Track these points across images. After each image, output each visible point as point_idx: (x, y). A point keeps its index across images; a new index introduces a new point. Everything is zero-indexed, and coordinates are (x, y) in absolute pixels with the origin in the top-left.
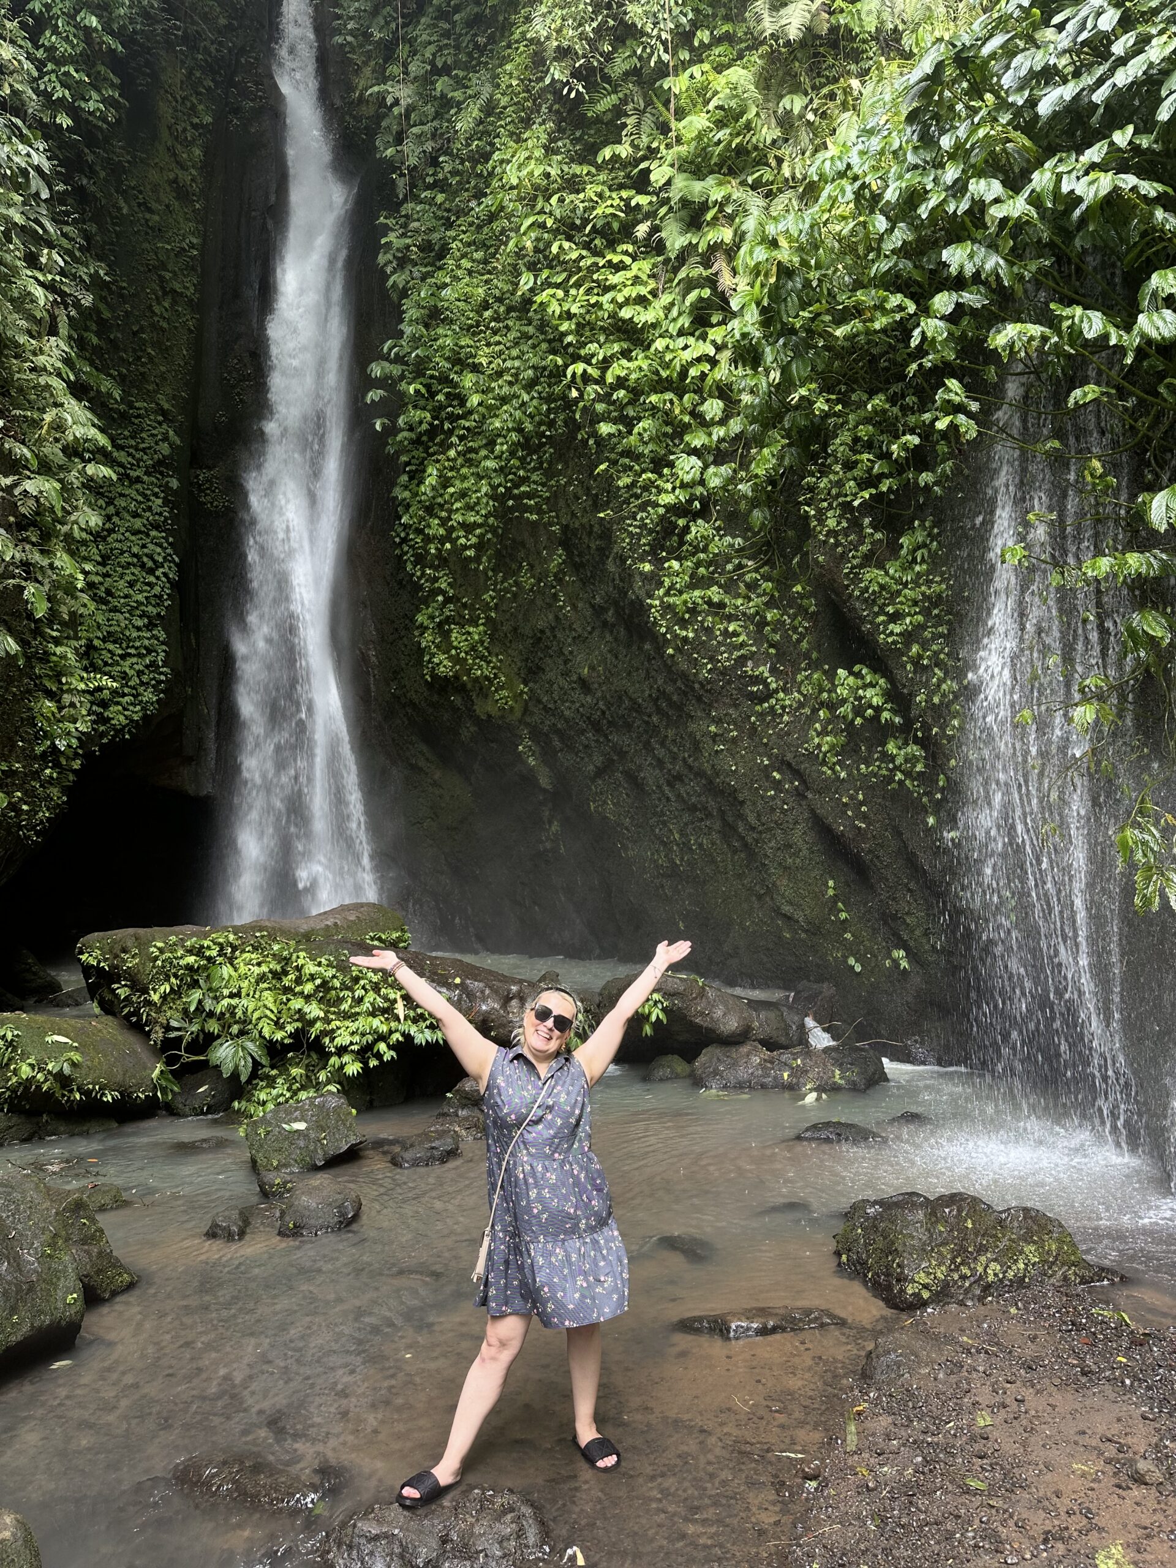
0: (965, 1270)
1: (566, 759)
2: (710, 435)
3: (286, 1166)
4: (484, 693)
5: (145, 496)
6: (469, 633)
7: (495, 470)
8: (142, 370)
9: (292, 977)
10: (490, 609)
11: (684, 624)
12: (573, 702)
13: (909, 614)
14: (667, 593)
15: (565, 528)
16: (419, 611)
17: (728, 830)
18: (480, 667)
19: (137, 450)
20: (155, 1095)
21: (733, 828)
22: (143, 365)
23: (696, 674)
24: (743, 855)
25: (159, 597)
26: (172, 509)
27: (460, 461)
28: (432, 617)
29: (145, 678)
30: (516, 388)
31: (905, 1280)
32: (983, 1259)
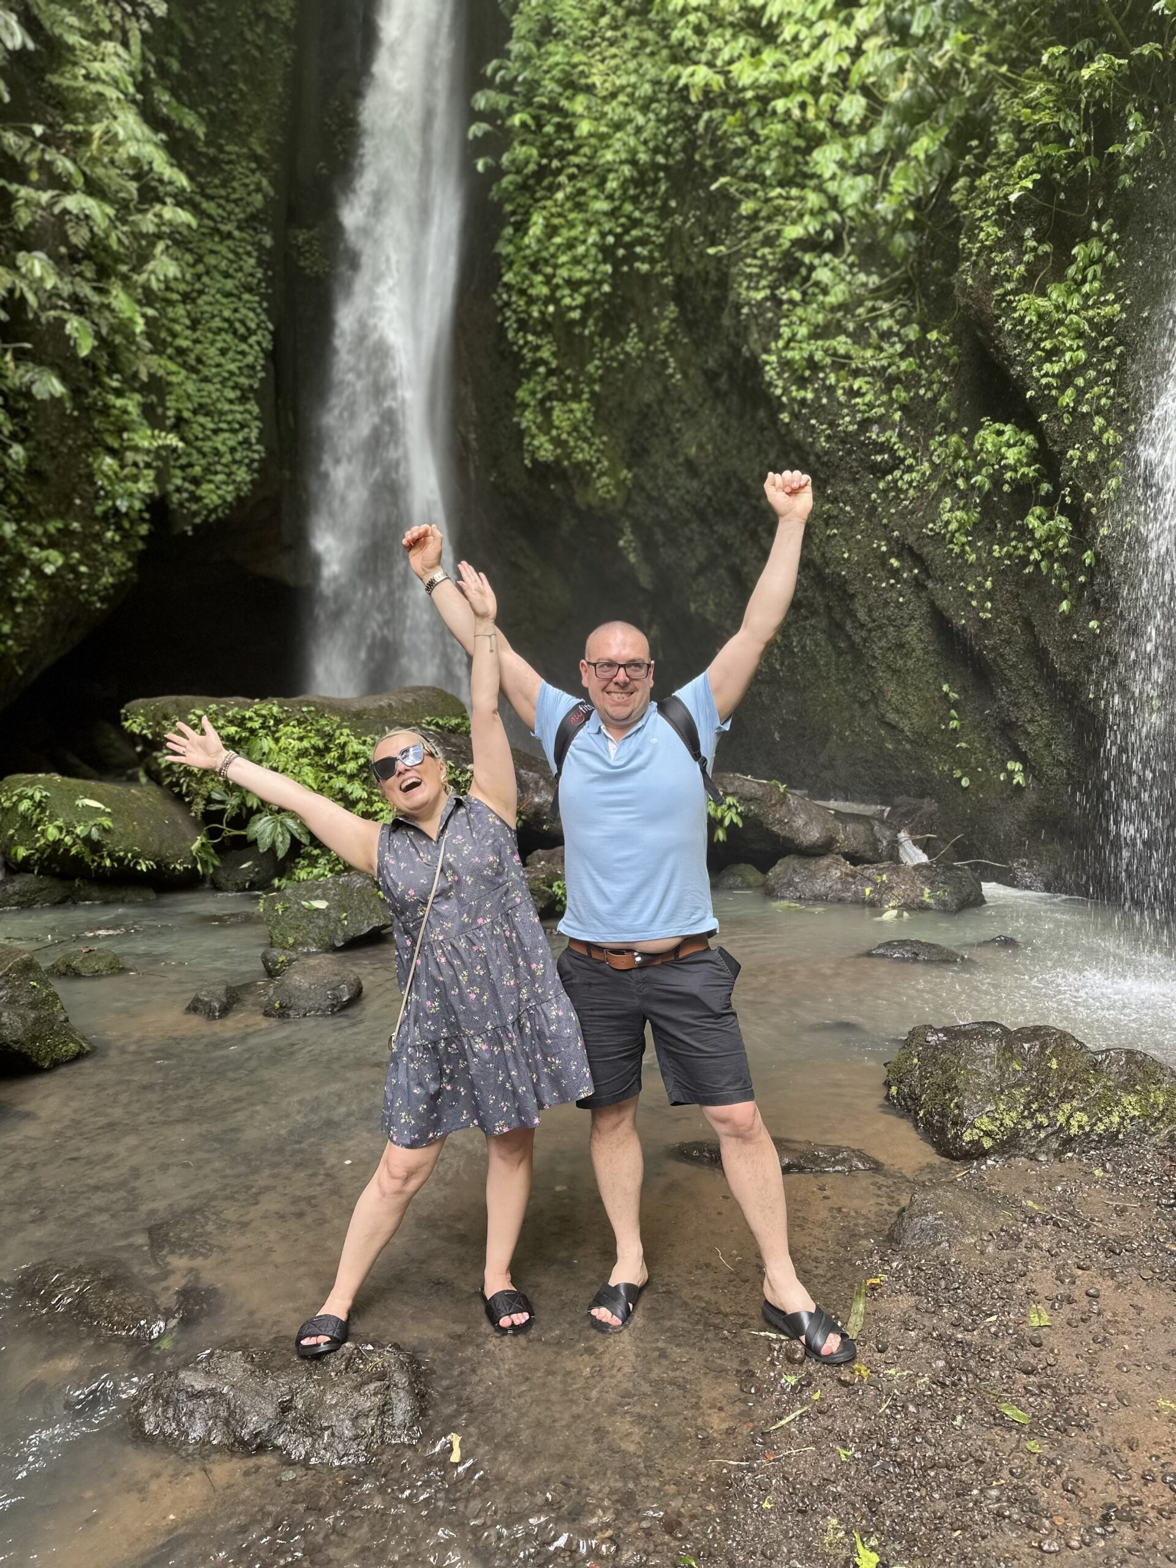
0: (1042, 1119)
1: (668, 555)
2: (848, 147)
3: (303, 944)
4: (586, 481)
5: (236, 254)
6: (571, 411)
7: (605, 214)
8: (232, 107)
9: (334, 754)
10: (594, 381)
11: (802, 382)
12: (678, 489)
13: (1071, 349)
14: (787, 347)
15: (679, 278)
16: (519, 385)
17: (836, 629)
18: (582, 450)
19: (228, 200)
20: (195, 868)
21: (840, 627)
22: (235, 102)
23: (812, 444)
24: (849, 658)
25: (251, 367)
26: (266, 270)
27: (568, 205)
28: (533, 393)
29: (238, 456)
30: (630, 109)
31: (963, 1124)
32: (1066, 1107)
